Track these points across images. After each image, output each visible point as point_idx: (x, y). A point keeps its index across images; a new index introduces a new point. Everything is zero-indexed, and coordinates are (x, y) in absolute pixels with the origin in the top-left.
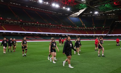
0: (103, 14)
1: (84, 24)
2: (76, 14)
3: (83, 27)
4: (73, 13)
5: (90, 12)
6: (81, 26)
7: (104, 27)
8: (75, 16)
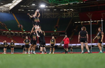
0: (54, 8)
1: (20, 24)
2: (6, 6)
3: (20, 30)
4: (2, 5)
5: (32, 4)
6: (15, 28)
7: (57, 31)
8: (6, 9)
